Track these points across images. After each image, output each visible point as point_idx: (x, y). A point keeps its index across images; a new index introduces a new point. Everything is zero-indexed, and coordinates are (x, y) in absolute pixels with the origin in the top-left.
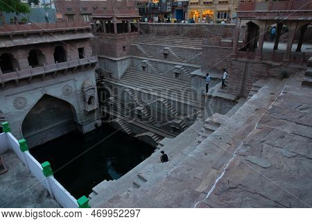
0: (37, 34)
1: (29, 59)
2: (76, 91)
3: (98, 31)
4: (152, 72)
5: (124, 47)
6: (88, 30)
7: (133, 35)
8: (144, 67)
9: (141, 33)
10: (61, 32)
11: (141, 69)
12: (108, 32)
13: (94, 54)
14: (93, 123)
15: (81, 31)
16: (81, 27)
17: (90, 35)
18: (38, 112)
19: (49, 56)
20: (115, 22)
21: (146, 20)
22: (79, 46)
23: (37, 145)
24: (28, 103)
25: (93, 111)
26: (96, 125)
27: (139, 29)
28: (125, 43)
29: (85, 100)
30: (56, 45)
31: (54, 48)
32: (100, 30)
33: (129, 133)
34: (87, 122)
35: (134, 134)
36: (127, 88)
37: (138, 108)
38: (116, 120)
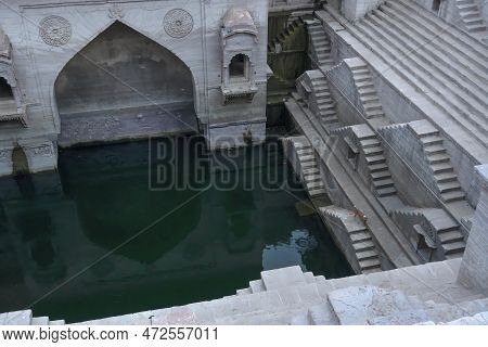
2: (202, 31)
4: (456, 23)
14: (242, 130)
18: (111, 63)
23: (98, 139)
24: (74, 36)
25: (247, 97)
29: (221, 61)
33: (311, 193)
34: (220, 120)
35: (325, 200)
36: (358, 55)
37: (359, 130)
38: (296, 141)
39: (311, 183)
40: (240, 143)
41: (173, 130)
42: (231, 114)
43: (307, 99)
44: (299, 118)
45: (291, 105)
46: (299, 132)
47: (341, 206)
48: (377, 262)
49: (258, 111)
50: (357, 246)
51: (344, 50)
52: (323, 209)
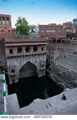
0: (30, 42)
1: (26, 49)
2: (38, 62)
3: (50, 42)
4: (68, 59)
5: (58, 48)
6: (46, 42)
7: (63, 44)
8: (65, 57)
9: (66, 44)
10: (37, 42)
11: (64, 57)
12: (53, 43)
13: (47, 50)
14: (42, 74)
15: (44, 42)
16: (44, 41)
17: (47, 43)
18: (26, 67)
19: (32, 49)
20: (57, 39)
21: (69, 39)
22: (42, 47)
25: (43, 70)
26: (43, 75)
27: (65, 42)
28: (59, 47)
29: (41, 65)
30: (35, 46)
32: (51, 42)
33: (55, 81)
34: (40, 73)
35: (56, 82)
36: (57, 63)
37: (60, 72)
38: (51, 75)
39: (54, 80)
40: (42, 76)
41: (33, 75)
49: (44, 72)
52: (57, 83)
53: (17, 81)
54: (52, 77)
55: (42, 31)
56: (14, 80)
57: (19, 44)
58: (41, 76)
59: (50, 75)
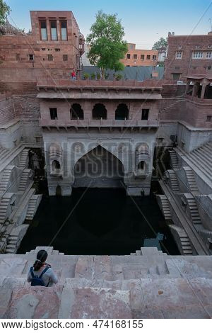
1: (93, 111)
2: (129, 151)
5: (209, 117)
6: (157, 91)
10: (127, 91)
12: (195, 95)
14: (141, 189)
19: (111, 112)
20: (205, 83)
24: (85, 149)
26: (143, 193)
29: (136, 163)
30: (120, 103)
31: (117, 105)
33: (166, 218)
34: (133, 185)
35: (171, 222)
36: (188, 166)
37: (187, 195)
38: (162, 197)
39: (166, 213)
40: (139, 194)
41: (114, 187)
42: (137, 183)
43: (167, 181)
44: (164, 188)
45: (161, 182)
46: (163, 193)
47: (177, 225)
48: (191, 252)
49: (148, 183)
50: (183, 243)
51: (183, 163)
52: (170, 226)
53: (67, 192)
54: (164, 203)
55: (179, 57)
56: (59, 188)
57: (73, 96)
58: (136, 195)
59: (160, 196)
